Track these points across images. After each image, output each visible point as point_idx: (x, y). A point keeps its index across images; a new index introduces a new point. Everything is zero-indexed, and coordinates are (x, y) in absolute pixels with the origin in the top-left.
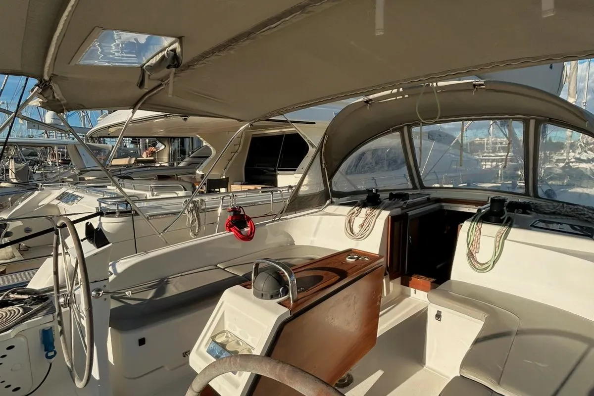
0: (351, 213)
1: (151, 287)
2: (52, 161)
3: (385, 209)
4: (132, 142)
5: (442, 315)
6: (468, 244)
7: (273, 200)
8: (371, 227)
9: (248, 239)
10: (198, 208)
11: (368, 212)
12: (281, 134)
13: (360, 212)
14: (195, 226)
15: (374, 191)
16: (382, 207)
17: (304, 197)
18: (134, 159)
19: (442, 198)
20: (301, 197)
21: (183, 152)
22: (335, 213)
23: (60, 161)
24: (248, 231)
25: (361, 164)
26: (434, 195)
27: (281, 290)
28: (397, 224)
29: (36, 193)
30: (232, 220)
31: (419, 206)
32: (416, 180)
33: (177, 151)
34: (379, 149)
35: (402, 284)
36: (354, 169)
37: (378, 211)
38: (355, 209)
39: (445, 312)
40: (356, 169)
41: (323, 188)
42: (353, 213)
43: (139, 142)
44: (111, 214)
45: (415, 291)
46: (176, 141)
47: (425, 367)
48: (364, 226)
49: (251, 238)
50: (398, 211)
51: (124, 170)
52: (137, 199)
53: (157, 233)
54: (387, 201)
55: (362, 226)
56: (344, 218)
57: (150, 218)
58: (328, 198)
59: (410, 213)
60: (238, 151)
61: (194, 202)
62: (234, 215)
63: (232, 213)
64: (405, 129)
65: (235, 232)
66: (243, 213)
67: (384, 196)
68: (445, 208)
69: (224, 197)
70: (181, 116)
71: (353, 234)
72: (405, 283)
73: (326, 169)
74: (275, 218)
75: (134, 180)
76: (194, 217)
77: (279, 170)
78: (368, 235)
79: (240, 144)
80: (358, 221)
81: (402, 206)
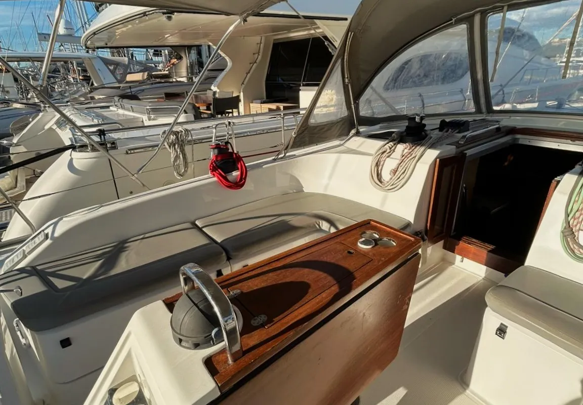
0: (381, 151)
1: (98, 257)
2: (73, 78)
3: (432, 146)
4: (154, 54)
5: (507, 331)
6: (567, 215)
7: (284, 127)
8: (407, 175)
9: (237, 187)
10: (182, 141)
11: (406, 151)
12: (307, 37)
13: (394, 151)
14: (178, 165)
15: (418, 119)
16: (427, 145)
17: (318, 126)
18: (146, 74)
19: (518, 127)
20: (313, 127)
21: (201, 64)
22: (359, 149)
23: (81, 77)
24: (238, 175)
25: (402, 77)
26: (507, 122)
27: (213, 334)
28: (447, 170)
29: (41, 114)
30: (217, 161)
31: (484, 141)
32: (483, 100)
33: (195, 63)
34: (431, 55)
35: (445, 247)
36: (392, 84)
37: (422, 149)
38: (387, 146)
39: (513, 329)
40: (395, 83)
41: (344, 113)
42: (385, 152)
43: (161, 54)
44: (83, 147)
45: (463, 259)
46: (193, 52)
47: (467, 391)
48: (397, 173)
49: (242, 185)
50: (451, 150)
51: (136, 87)
52: (121, 127)
53: (130, 175)
54: (436, 134)
55: (395, 172)
56: (370, 158)
57: (129, 152)
58: (352, 126)
59: (469, 152)
60: (257, 61)
61: (176, 133)
62: (219, 153)
63: (216, 151)
64: (477, 19)
65: (218, 177)
66: (232, 151)
67: (432, 124)
68: (521, 142)
69: (217, 125)
70: (164, 13)
71: (381, 182)
72: (450, 247)
73: (349, 85)
74: (278, 155)
75: (139, 99)
76: (177, 152)
77: (303, 85)
78: (402, 186)
79: (259, 52)
80: (389, 165)
81: (457, 142)
